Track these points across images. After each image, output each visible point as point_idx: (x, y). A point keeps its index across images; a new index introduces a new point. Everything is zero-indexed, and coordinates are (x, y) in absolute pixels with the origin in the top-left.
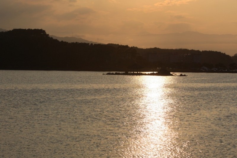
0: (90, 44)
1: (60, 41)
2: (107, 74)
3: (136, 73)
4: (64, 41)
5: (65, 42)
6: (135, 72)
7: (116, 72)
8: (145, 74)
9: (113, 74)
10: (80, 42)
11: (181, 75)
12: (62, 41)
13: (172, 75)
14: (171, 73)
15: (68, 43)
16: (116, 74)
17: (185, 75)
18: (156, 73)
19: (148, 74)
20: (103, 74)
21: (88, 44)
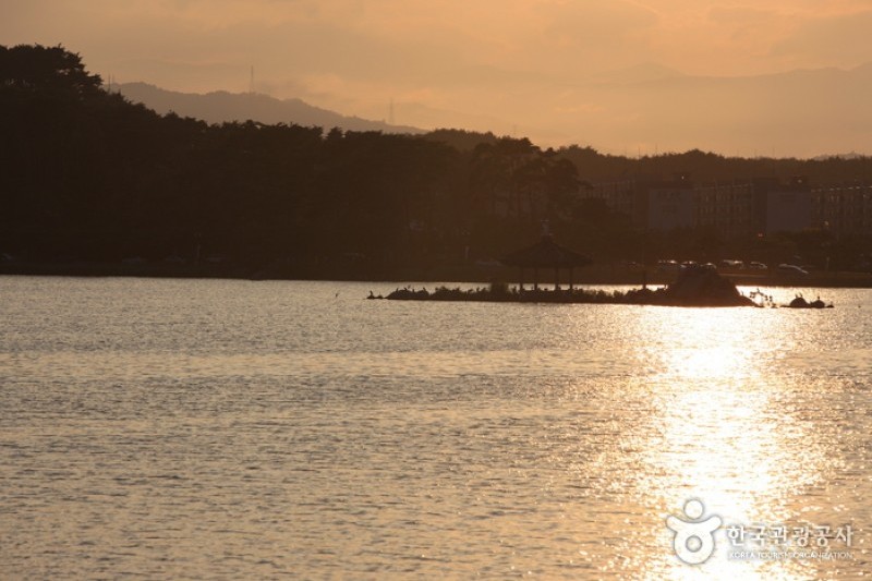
0: (324, 135)
1: (162, 112)
2: (395, 296)
3: (552, 288)
4: (182, 115)
5: (190, 121)
7: (439, 285)
8: (602, 299)
9: (423, 296)
10: (270, 120)
11: (798, 303)
12: (172, 117)
13: (745, 302)
14: (744, 290)
15: (202, 124)
16: (442, 296)
17: (819, 305)
18: (659, 290)
19: (618, 299)
20: (372, 297)
21: (318, 130)
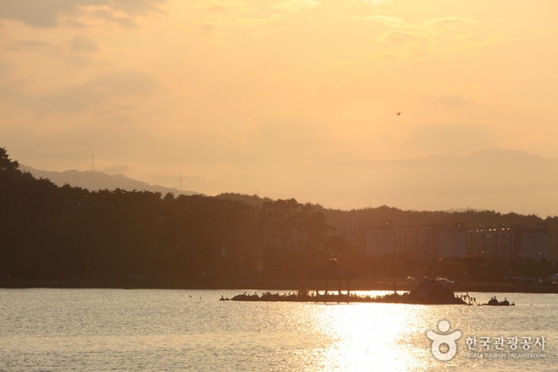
0: (162, 197)
1: (60, 184)
2: (237, 299)
3: (336, 293)
4: (73, 186)
5: (78, 190)
6: (330, 293)
7: (265, 292)
8: (368, 300)
9: (255, 298)
10: (129, 189)
11: (493, 302)
12: (67, 187)
13: (459, 302)
14: (457, 295)
15: (86, 191)
16: (267, 298)
17: (506, 303)
18: (405, 294)
19: (379, 300)
20: (222, 299)
21: (158, 194)
